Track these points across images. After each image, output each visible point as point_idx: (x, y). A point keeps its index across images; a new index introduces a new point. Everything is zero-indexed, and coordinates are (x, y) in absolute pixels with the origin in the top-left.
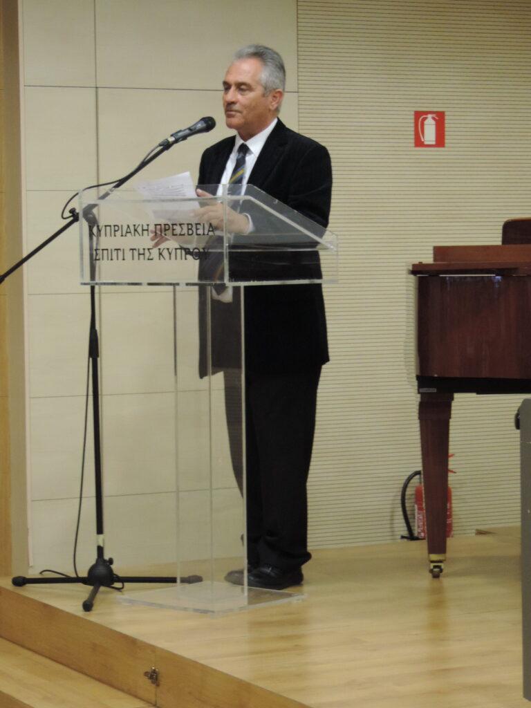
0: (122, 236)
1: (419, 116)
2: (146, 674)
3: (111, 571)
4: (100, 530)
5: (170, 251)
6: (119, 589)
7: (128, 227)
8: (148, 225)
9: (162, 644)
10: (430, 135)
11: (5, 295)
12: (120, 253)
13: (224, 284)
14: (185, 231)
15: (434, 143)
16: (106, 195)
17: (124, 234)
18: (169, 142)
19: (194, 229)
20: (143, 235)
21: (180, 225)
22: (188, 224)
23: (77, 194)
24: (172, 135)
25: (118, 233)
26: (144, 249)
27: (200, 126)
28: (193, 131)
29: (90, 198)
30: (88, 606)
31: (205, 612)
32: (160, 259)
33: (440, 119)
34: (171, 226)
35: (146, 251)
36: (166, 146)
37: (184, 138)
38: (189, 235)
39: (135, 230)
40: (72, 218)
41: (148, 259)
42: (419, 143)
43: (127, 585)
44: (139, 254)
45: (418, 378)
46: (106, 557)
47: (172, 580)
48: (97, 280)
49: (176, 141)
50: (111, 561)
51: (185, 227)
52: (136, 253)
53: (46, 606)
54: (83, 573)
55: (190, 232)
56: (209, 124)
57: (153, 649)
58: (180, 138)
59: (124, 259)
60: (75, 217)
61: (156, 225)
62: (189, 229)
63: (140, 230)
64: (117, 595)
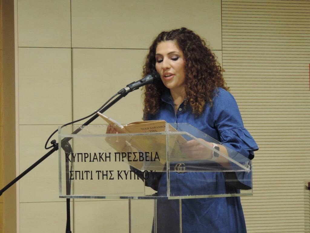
0: (90, 161)
5: (126, 172)
7: (95, 154)
8: (110, 153)
12: (89, 174)
13: (167, 198)
14: (137, 158)
17: (92, 160)
18: (125, 90)
19: (144, 156)
20: (106, 161)
23: (57, 130)
24: (127, 86)
25: (88, 159)
26: (107, 171)
27: (148, 78)
28: (143, 83)
29: (66, 133)
32: (118, 179)
34: (127, 154)
35: (109, 173)
37: (137, 87)
38: (140, 160)
39: (100, 157)
40: (53, 148)
41: (110, 179)
44: (103, 175)
48: (72, 195)
49: (131, 90)
52: (101, 174)
55: (141, 159)
58: (134, 88)
59: (92, 179)
60: (55, 147)
61: (116, 153)
62: (140, 157)
63: (104, 157)
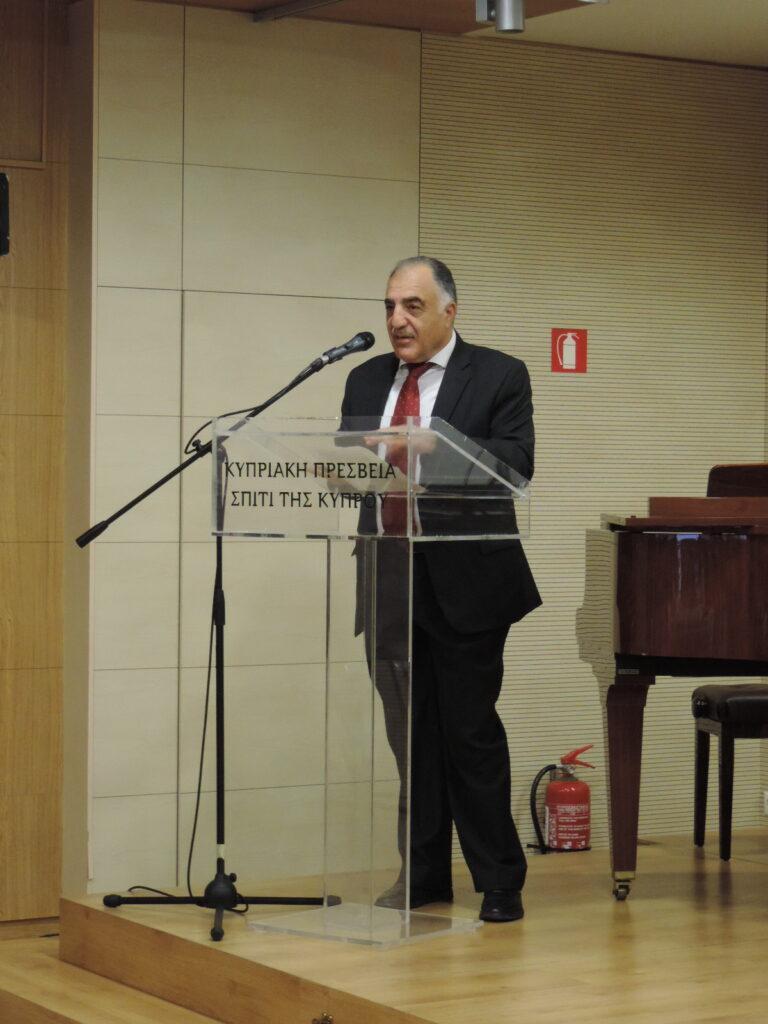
0: (270, 476)
1: (558, 335)
2: (316, 1021)
3: (233, 889)
4: (220, 839)
5: (335, 496)
6: (240, 912)
7: (279, 465)
8: (305, 464)
9: (334, 984)
10: (569, 358)
11: (62, 542)
12: (267, 498)
13: (408, 539)
14: (356, 471)
15: (574, 367)
16: (239, 425)
17: (273, 474)
18: (322, 361)
19: (368, 470)
20: (298, 475)
21: (349, 465)
22: (359, 464)
23: (210, 422)
24: (325, 354)
25: (265, 473)
26: (299, 493)
27: (357, 343)
28: (349, 349)
29: (223, 427)
30: (217, 935)
31: (369, 943)
32: (320, 505)
33: (582, 339)
34: (337, 466)
35: (302, 496)
36: (317, 367)
37: (339, 357)
38: (360, 477)
39: (288, 470)
40: (195, 452)
41: (305, 506)
42: (557, 366)
43: (252, 907)
44: (293, 499)
45: (617, 656)
46: (228, 872)
47: (318, 902)
48: (226, 529)
49: (331, 361)
50: (233, 878)
51: (355, 468)
52: (288, 499)
53: (158, 933)
54: (199, 891)
55: (363, 474)
56: (368, 340)
57: (325, 990)
58: (334, 357)
59: (271, 505)
60: (202, 450)
61: (316, 464)
62: (360, 470)
63: (294, 469)
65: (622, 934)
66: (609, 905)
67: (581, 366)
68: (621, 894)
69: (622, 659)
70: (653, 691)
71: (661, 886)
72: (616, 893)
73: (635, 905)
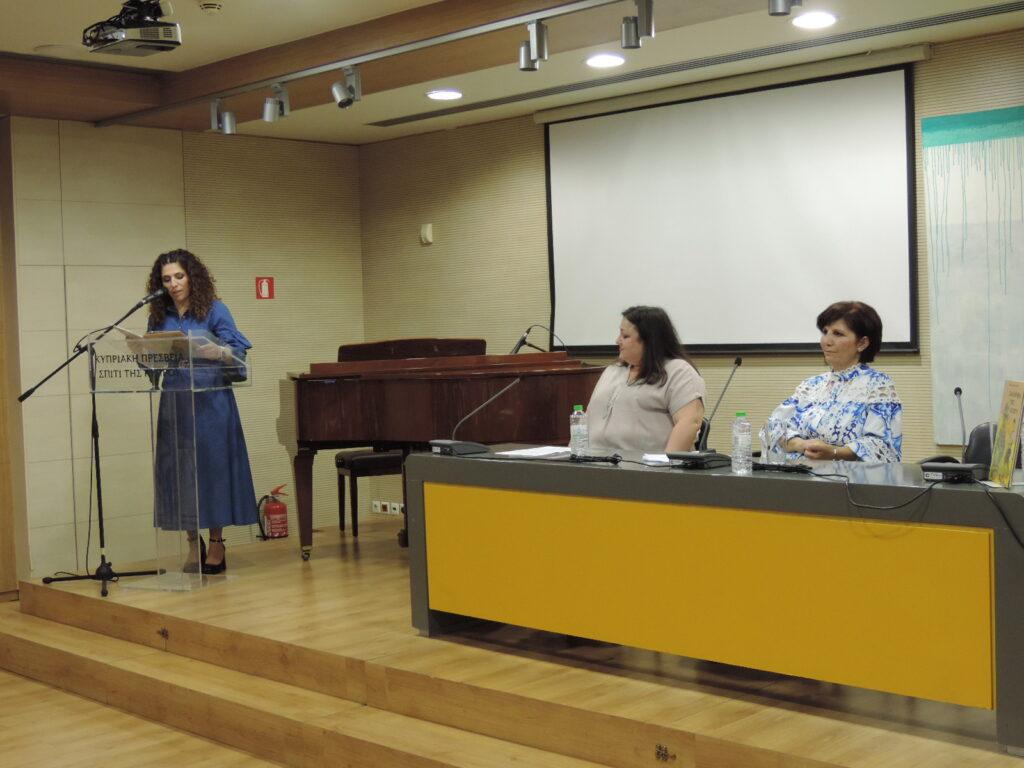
0: (119, 362)
1: (259, 281)
2: (159, 632)
3: (111, 570)
4: (102, 545)
6: (115, 581)
7: (123, 356)
9: (168, 613)
10: (265, 291)
12: (118, 373)
15: (268, 296)
16: (101, 336)
18: (142, 303)
20: (133, 361)
21: (160, 355)
22: (166, 355)
23: (86, 336)
25: (116, 361)
26: (134, 370)
29: (92, 338)
30: (104, 593)
31: (183, 591)
33: (271, 282)
35: (136, 372)
36: (140, 306)
40: (79, 351)
42: (259, 296)
43: (119, 578)
44: (131, 374)
45: (298, 442)
46: (107, 562)
47: (154, 573)
48: (96, 390)
50: (110, 564)
51: (163, 357)
52: (129, 373)
53: (73, 594)
54: (93, 572)
57: (163, 616)
59: (120, 377)
60: (82, 350)
64: (114, 585)
65: (307, 576)
66: (300, 564)
67: (271, 295)
68: (306, 557)
69: (301, 443)
70: (316, 457)
71: (326, 552)
72: (303, 557)
73: (313, 562)
